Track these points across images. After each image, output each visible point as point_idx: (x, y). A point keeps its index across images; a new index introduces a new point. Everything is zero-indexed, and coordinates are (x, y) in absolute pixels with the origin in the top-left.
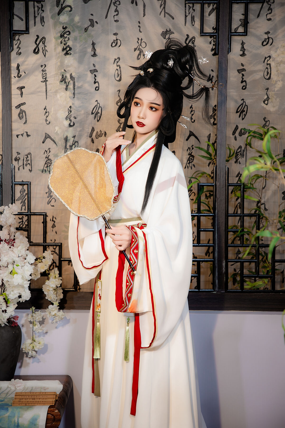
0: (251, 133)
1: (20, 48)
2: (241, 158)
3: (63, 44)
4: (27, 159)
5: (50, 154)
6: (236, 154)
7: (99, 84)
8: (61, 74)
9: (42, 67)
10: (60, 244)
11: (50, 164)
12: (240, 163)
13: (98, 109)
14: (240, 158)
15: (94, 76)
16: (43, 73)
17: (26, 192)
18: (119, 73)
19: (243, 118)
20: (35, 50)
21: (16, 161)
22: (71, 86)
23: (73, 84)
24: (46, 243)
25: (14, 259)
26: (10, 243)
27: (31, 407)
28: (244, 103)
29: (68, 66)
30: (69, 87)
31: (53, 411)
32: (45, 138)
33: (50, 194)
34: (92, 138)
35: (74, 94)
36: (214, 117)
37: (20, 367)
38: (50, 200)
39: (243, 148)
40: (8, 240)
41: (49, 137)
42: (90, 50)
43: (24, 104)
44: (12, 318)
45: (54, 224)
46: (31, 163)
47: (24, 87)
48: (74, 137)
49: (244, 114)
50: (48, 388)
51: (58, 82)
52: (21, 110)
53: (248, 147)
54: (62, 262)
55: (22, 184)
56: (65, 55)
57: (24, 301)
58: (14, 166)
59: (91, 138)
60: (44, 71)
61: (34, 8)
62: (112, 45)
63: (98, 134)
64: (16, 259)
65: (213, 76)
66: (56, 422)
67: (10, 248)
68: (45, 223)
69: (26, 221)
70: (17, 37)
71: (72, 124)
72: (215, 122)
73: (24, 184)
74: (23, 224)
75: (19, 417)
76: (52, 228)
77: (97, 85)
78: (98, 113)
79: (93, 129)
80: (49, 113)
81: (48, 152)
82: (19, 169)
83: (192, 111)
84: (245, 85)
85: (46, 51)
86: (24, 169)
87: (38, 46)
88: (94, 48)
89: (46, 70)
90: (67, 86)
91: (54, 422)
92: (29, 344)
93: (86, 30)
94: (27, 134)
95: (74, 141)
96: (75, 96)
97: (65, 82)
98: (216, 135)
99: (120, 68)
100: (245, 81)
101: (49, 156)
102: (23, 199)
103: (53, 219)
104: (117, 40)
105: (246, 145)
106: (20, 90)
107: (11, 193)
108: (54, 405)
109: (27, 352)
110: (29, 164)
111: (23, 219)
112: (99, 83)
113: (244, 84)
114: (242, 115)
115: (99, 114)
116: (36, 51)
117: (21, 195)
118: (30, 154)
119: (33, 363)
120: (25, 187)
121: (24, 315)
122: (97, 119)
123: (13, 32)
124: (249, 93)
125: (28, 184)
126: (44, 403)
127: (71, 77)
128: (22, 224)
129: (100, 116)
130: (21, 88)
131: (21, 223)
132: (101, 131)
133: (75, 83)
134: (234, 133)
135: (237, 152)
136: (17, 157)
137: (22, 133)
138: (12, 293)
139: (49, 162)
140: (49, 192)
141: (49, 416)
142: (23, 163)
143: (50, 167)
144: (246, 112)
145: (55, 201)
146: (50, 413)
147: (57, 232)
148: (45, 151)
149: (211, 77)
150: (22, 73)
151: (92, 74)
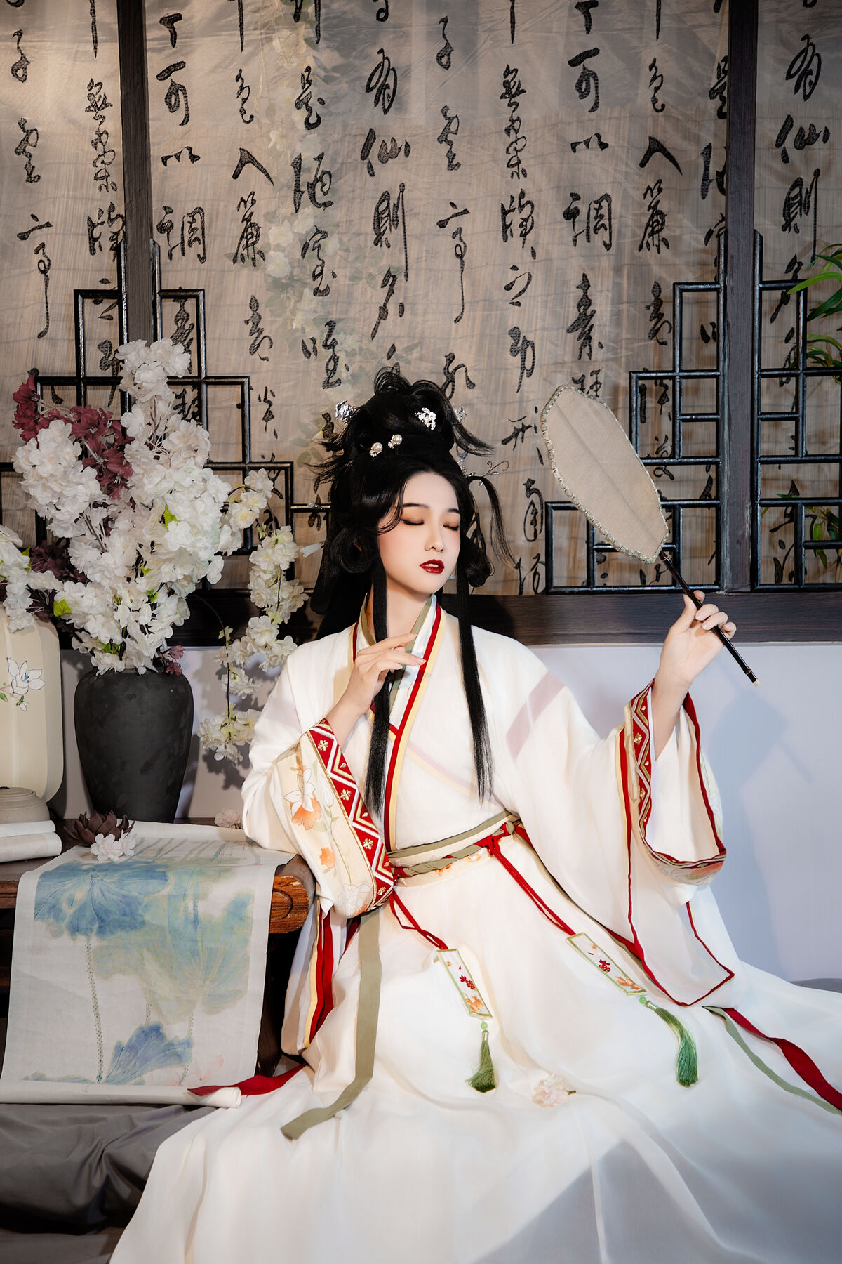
2: (801, 215)
4: (191, 226)
5: (254, 208)
6: (785, 203)
7: (387, 3)
10: (289, 465)
11: (254, 238)
12: (797, 231)
13: (387, 76)
14: (798, 215)
17: (193, 320)
19: (807, 93)
21: (161, 233)
22: (310, 9)
24: (248, 461)
27: (228, 871)
28: (811, 49)
30: (302, 10)
32: (240, 164)
33: (257, 325)
34: (369, 162)
35: (318, 30)
36: (722, 92)
38: (257, 342)
39: (807, 185)
41: (253, 160)
43: (181, 65)
44: (165, 652)
45: (270, 411)
46: (203, 237)
47: (179, 17)
48: (320, 158)
49: (811, 82)
52: (171, 85)
53: (822, 181)
54: (295, 514)
55: (180, 295)
58: (159, 247)
59: (366, 161)
63: (386, 149)
66: (295, 913)
68: (245, 406)
69: (193, 402)
71: (313, 120)
72: (725, 110)
73: (186, 298)
74: (186, 410)
75: (197, 898)
76: (264, 422)
77: (381, 4)
78: (384, 87)
79: (371, 136)
80: (249, 90)
81: (248, 204)
83: (655, 78)
86: (183, 254)
90: (298, 9)
91: (290, 912)
92: (218, 727)
94: (190, 153)
95: (320, 173)
96: (322, 37)
98: (726, 148)
102: (182, 339)
103: (266, 395)
105: (816, 175)
106: (170, 26)
107: (150, 321)
110: (199, 240)
111: (184, 397)
114: (805, 83)
115: (389, 92)
117: (178, 329)
118: (199, 210)
122: (383, 104)
125: (197, 297)
128: (183, 411)
129: (391, 95)
130: (172, 20)
131: (181, 408)
132: (394, 141)
134: (780, 140)
135: (788, 199)
136: (165, 222)
137: (178, 151)
139: (252, 233)
140: (255, 320)
141: (276, 897)
142: (183, 238)
143: (258, 246)
144: (815, 74)
145: (272, 343)
146: (280, 888)
147: (278, 433)
148: (242, 200)
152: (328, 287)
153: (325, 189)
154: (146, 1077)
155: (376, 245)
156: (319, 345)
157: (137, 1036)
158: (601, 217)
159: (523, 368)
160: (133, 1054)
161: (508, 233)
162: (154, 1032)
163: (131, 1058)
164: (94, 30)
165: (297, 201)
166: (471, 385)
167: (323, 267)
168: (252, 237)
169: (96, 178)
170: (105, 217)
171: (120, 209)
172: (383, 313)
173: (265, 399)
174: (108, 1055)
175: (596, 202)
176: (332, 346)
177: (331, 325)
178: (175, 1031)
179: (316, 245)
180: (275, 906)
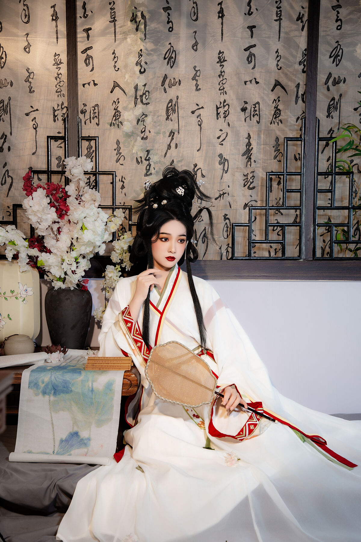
2: (334, 111)
4: (94, 111)
5: (119, 105)
7: (172, 24)
8: (131, 12)
9: (110, 5)
10: (130, 207)
11: (119, 117)
12: (333, 118)
13: (172, 53)
14: (333, 111)
15: (168, 15)
16: (111, 12)
17: (94, 148)
18: (196, 11)
19: (337, 64)
21: (82, 114)
22: (142, 27)
23: (144, 23)
24: (115, 205)
27: (105, 372)
28: (339, 46)
30: (139, 27)
31: (130, 376)
32: (113, 88)
33: (119, 151)
34: (165, 87)
35: (145, 35)
36: (304, 63)
38: (119, 158)
39: (337, 100)
41: (119, 86)
43: (91, 48)
44: (82, 281)
45: (124, 185)
46: (99, 116)
47: (91, 29)
48: (145, 85)
49: (339, 59)
51: (128, 22)
52: (87, 56)
53: (342, 99)
54: (132, 226)
55: (89, 139)
58: (81, 119)
60: (112, 9)
63: (171, 82)
65: (303, 15)
66: (133, 387)
67: (79, 204)
68: (114, 183)
69: (93, 181)
71: (142, 70)
72: (305, 70)
73: (91, 140)
74: (91, 184)
75: (93, 381)
76: (121, 190)
77: (170, 25)
78: (171, 57)
79: (166, 77)
80: (118, 58)
81: (116, 103)
82: (86, 123)
83: (278, 56)
84: (341, 25)
86: (90, 122)
89: (115, 8)
90: (138, 26)
91: (130, 387)
94: (94, 83)
95: (145, 91)
96: (147, 38)
97: (136, 22)
98: (306, 85)
99: (197, 5)
100: (341, 20)
102: (89, 156)
103: (122, 179)
105: (340, 96)
106: (87, 32)
108: (129, 370)
110: (97, 117)
111: (90, 179)
113: (339, 23)
114: (336, 60)
115: (173, 59)
117: (88, 152)
118: (97, 105)
122: (171, 64)
125: (95, 140)
126: (119, 368)
127: (143, 16)
129: (174, 61)
130: (88, 30)
131: (89, 183)
132: (174, 79)
133: (146, 22)
134: (327, 82)
135: (329, 106)
136: (83, 110)
137: (89, 82)
139: (118, 115)
140: (118, 149)
141: (125, 381)
142: (90, 116)
143: (120, 120)
144: (340, 56)
145: (125, 158)
146: (126, 378)
147: (126, 194)
148: (114, 101)
149: (301, 16)
150: (88, 13)
151: (165, 12)
152: (147, 136)
153: (147, 98)
154: (72, 452)
155: (167, 120)
156: (143, 159)
157: (69, 436)
158: (256, 111)
159: (224, 170)
160: (67, 443)
161: (219, 116)
162: (76, 434)
163: (66, 444)
164: (57, 33)
165: (136, 102)
166: (203, 176)
167: (145, 128)
169: (57, 92)
170: (60, 107)
171: (66, 104)
172: (169, 147)
173: (122, 180)
174: (57, 443)
175: (254, 105)
176: (149, 160)
177: (148, 151)
178: (84, 434)
179: (143, 120)
180: (124, 385)
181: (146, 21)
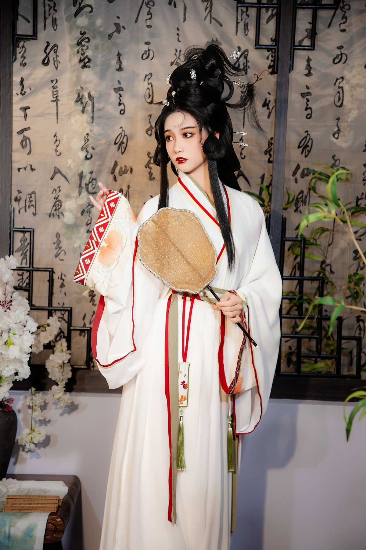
0: (316, 175)
1: (25, 58)
2: (302, 206)
3: (80, 55)
4: (30, 199)
5: (60, 194)
6: (296, 200)
7: (124, 107)
8: (76, 92)
9: (52, 83)
10: (69, 309)
11: (59, 207)
12: (301, 212)
13: (123, 138)
15: (119, 96)
16: (53, 91)
17: (28, 241)
18: (151, 93)
19: (307, 154)
20: (44, 60)
21: (16, 201)
22: (89, 108)
23: (92, 105)
24: (52, 306)
25: (11, 326)
26: (6, 305)
27: (26, 514)
28: (309, 136)
29: (86, 82)
30: (86, 108)
31: (55, 520)
32: (54, 174)
33: (59, 245)
34: (115, 175)
35: (93, 118)
36: (270, 152)
37: (15, 463)
38: (59, 253)
39: (305, 193)
40: (3, 302)
41: (60, 172)
42: (114, 62)
43: (28, 129)
44: (5, 401)
45: (63, 284)
46: (36, 205)
47: (29, 108)
48: (91, 173)
49: (308, 150)
50: (49, 491)
51: (73, 103)
52: (24, 137)
53: (312, 192)
54: (72, 331)
55: (23, 231)
56: (83, 68)
57: (21, 380)
58: (14, 209)
59: (113, 175)
60: (55, 87)
61: (44, 7)
62: (142, 58)
63: (122, 170)
64: (13, 326)
65: (269, 101)
66: (58, 534)
67: (6, 311)
68: (51, 281)
69: (27, 278)
70: (21, 44)
71: (89, 156)
72: (271, 159)
73: (26, 232)
75: (10, 526)
76: (60, 289)
77: (122, 107)
78: (122, 143)
79: (116, 164)
80: (60, 141)
81: (57, 191)
82: (19, 212)
84: (310, 113)
85: (58, 62)
86: (26, 211)
87: (48, 55)
88: (119, 60)
89: (58, 86)
90: (84, 108)
91: (55, 533)
92: (27, 435)
93: (110, 36)
94: (31, 167)
95: (91, 179)
96: (94, 121)
97: (82, 103)
98: (271, 176)
99: (152, 86)
100: (310, 108)
101: (58, 196)
102: (23, 250)
103: (61, 276)
104: (149, 50)
105: (310, 189)
106: (24, 111)
107: (8, 242)
108: (55, 512)
109: (23, 444)
110: (33, 206)
111: (23, 276)
112: (125, 105)
113: (309, 111)
114: (306, 151)
115: (124, 145)
116: (46, 62)
117: (21, 245)
118: (34, 193)
119: (31, 458)
120: (27, 235)
121: (22, 397)
122: (122, 150)
123: (17, 37)
124: (314, 124)
125: (30, 232)
126: (43, 510)
127: (90, 96)
128: (22, 282)
130: (25, 109)
131: (21, 280)
132: (125, 166)
133: (94, 104)
134: (294, 174)
135: (297, 199)
136: (17, 197)
137: (25, 166)
138: (6, 369)
139: (58, 204)
140: (58, 243)
141: (49, 526)
142: (25, 204)
143: (60, 210)
144: (310, 147)
145: (65, 253)
146: (51, 522)
147: (66, 294)
148: (54, 189)
149: (267, 102)
150: (27, 90)
151: (117, 93)
153: (93, 186)
165: (80, 191)
167: (91, 220)
168: (58, 206)
173: (61, 278)
179: (89, 211)
180: (48, 530)
181: (94, 102)
